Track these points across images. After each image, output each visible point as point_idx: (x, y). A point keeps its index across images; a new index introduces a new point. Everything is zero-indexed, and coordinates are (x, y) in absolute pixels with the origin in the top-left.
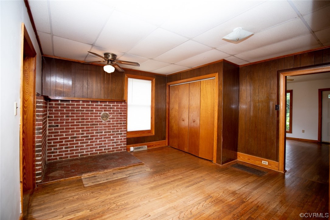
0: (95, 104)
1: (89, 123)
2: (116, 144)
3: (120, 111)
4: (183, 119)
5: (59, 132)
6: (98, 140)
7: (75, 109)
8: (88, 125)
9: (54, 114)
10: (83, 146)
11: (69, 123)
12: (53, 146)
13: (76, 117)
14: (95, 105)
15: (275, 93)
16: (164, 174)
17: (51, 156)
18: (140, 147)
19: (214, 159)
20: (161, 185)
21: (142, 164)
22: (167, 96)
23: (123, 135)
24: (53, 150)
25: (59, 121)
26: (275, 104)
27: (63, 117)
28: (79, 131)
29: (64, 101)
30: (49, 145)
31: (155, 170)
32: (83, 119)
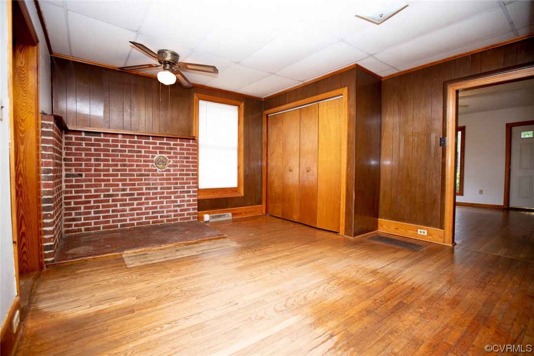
0: (143, 141)
1: (135, 173)
2: (181, 208)
3: (187, 154)
4: (290, 168)
5: (84, 186)
6: (150, 202)
7: (111, 149)
8: (133, 175)
9: (75, 154)
10: (124, 210)
11: (100, 170)
12: (73, 209)
13: (112, 161)
14: (143, 143)
15: (440, 119)
16: (259, 250)
17: (70, 226)
18: (221, 214)
19: (341, 229)
20: (255, 264)
21: (224, 238)
22: (264, 132)
23: (191, 194)
24: (73, 216)
25: (83, 167)
26: (440, 136)
27: (90, 160)
28: (118, 185)
29: (91, 134)
30: (66, 207)
31: (245, 245)
32: (124, 165)
